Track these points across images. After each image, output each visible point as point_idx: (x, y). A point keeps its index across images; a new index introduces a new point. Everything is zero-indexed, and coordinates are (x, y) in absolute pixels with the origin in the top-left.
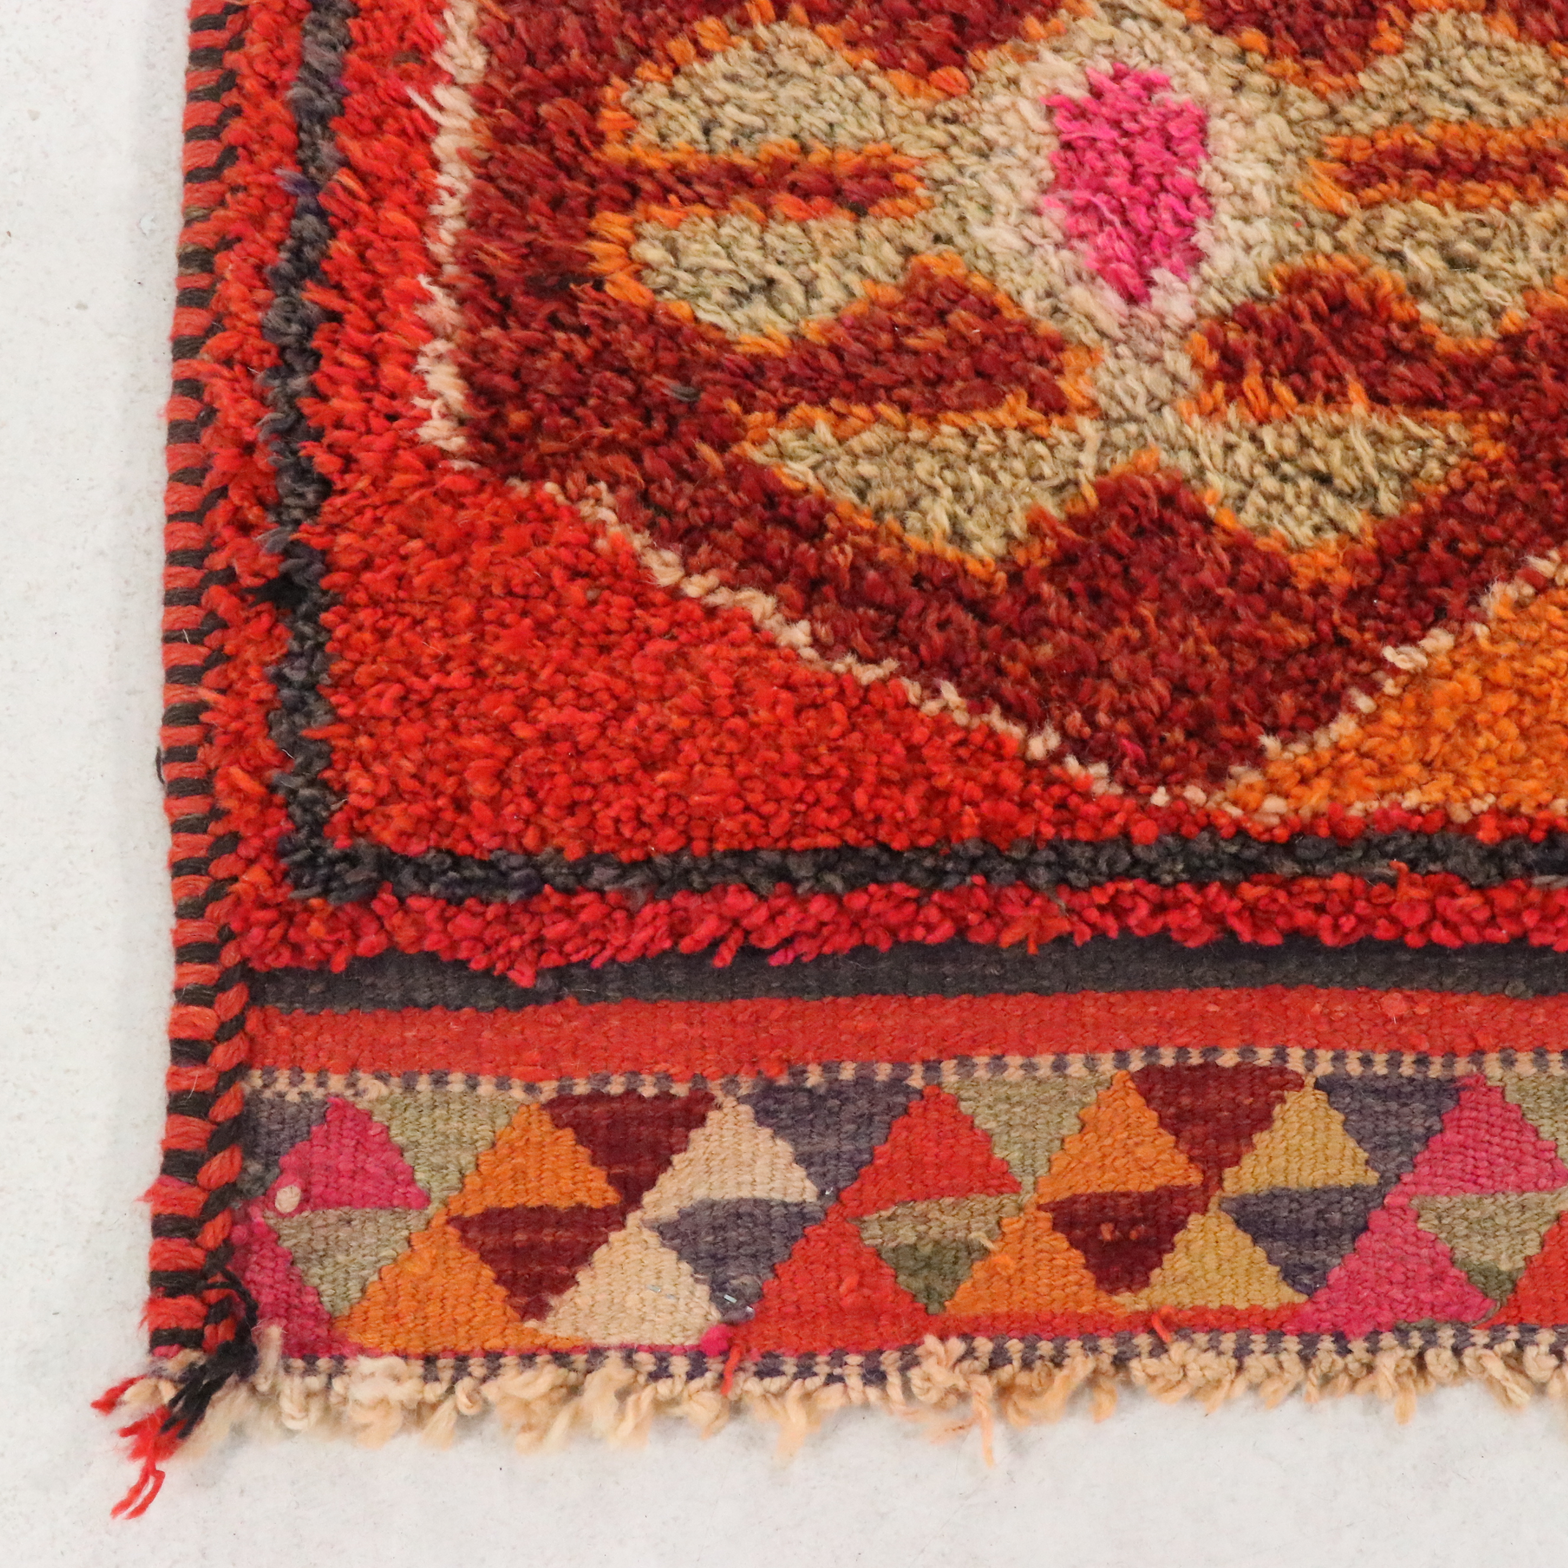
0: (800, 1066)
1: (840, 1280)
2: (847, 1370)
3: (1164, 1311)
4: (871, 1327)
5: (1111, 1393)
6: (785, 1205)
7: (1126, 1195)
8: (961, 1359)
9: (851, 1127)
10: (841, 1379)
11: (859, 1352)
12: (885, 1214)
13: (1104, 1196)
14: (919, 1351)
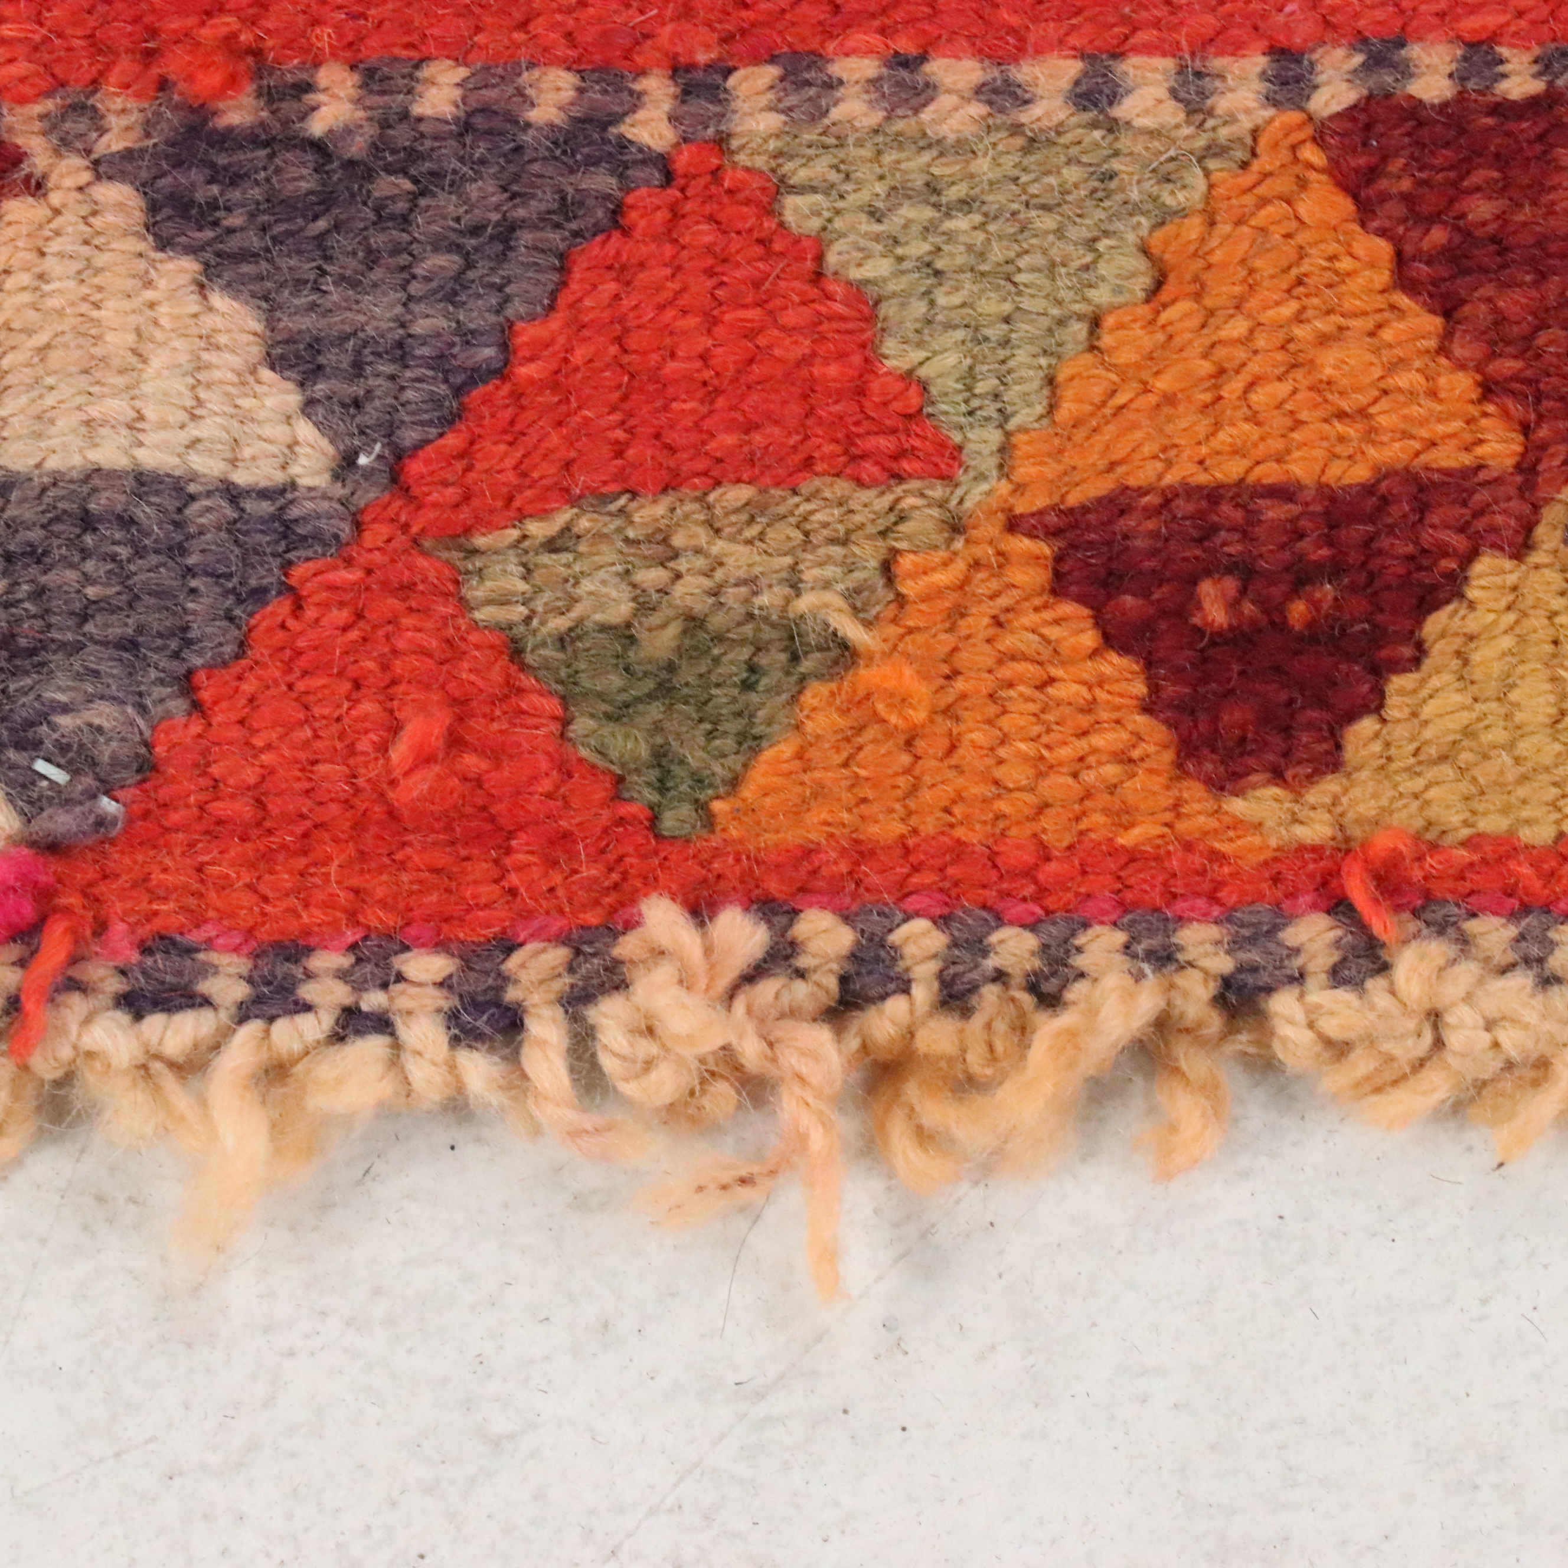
0: (292, 69)
1: (395, 729)
2: (402, 998)
3: (1383, 843)
4: (480, 869)
5: (1211, 1090)
6: (232, 493)
7: (1282, 492)
8: (752, 976)
9: (445, 262)
10: (382, 1024)
11: (440, 945)
12: (538, 529)
13: (1213, 495)
14: (627, 947)
